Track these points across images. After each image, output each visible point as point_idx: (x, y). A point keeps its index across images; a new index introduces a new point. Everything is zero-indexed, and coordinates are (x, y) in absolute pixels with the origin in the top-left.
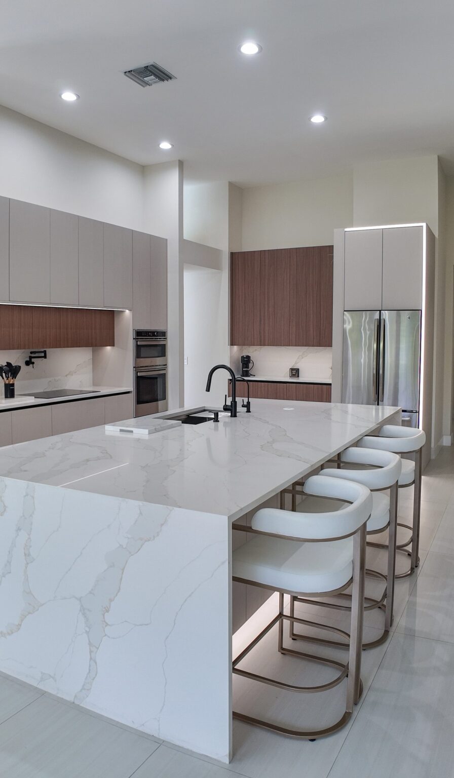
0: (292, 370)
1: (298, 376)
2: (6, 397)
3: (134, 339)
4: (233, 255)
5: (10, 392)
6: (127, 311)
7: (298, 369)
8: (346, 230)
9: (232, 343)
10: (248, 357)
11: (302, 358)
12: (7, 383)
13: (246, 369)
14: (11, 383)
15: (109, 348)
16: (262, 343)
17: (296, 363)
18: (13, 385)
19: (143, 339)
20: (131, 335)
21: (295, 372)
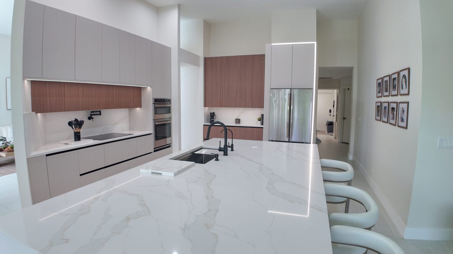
0: (236, 119)
1: (240, 123)
2: (75, 140)
3: (153, 103)
4: (206, 59)
5: (77, 137)
6: (149, 88)
7: (240, 119)
8: (272, 44)
9: (205, 105)
10: (214, 113)
11: (242, 113)
12: (75, 131)
13: (213, 119)
14: (78, 131)
15: (138, 109)
16: (221, 106)
17: (238, 116)
18: (79, 133)
19: (158, 103)
20: (151, 102)
21: (238, 121)
